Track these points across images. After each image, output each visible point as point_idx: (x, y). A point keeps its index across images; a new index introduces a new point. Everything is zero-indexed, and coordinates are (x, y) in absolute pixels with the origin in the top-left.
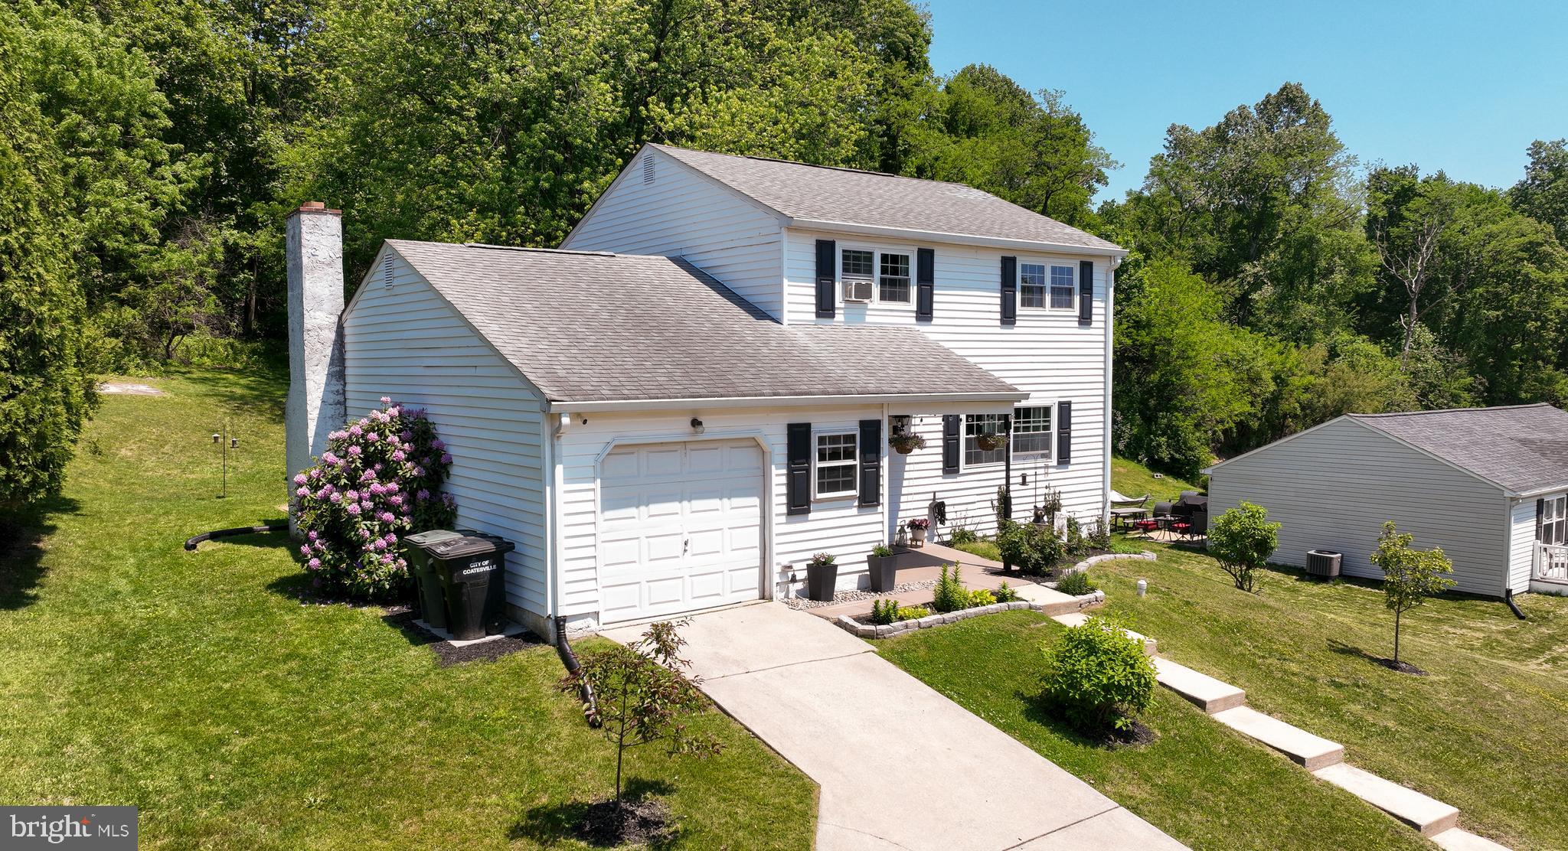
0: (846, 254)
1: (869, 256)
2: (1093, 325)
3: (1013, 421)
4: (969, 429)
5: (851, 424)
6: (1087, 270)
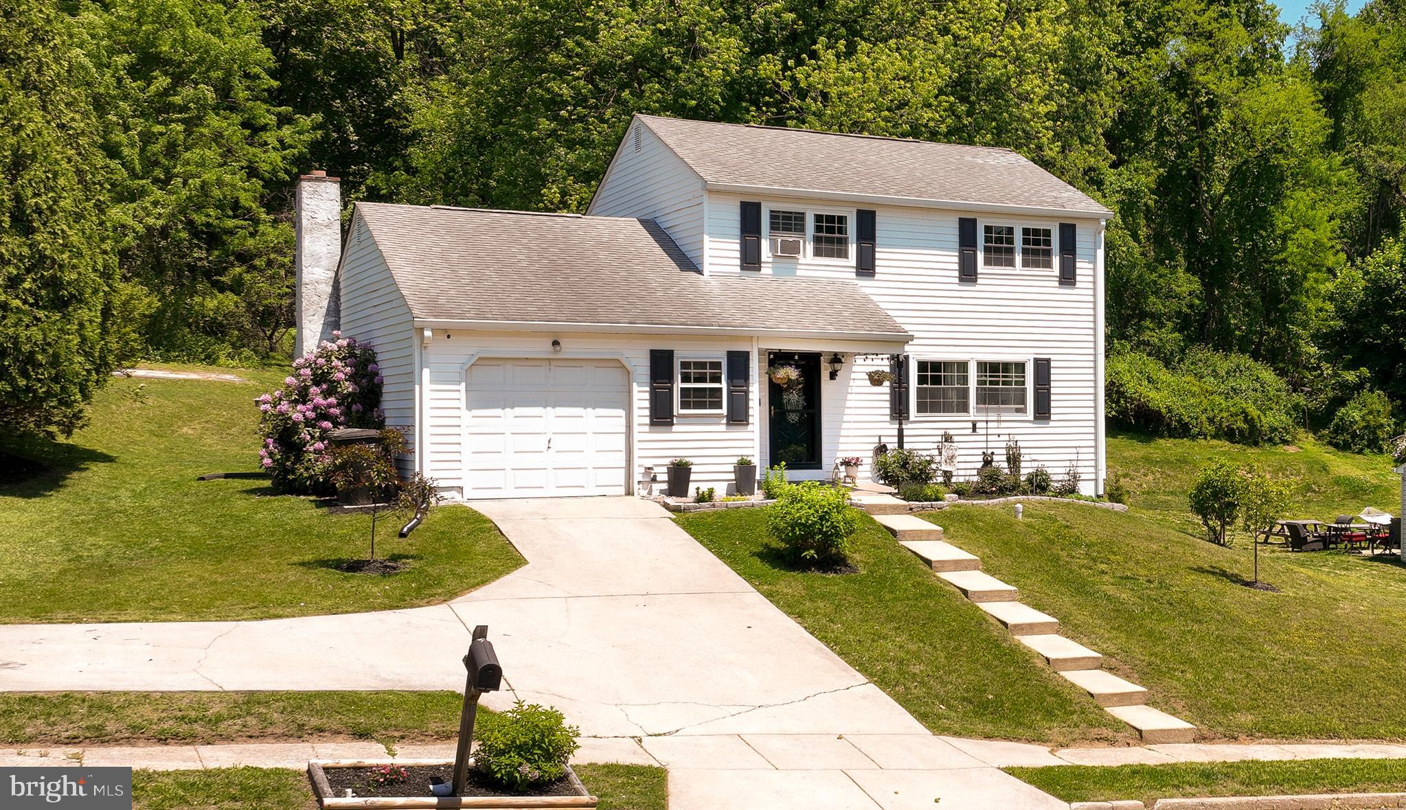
0: (774, 215)
1: (801, 217)
2: (1078, 285)
3: (976, 374)
4: (922, 380)
5: (719, 354)
6: (1068, 232)
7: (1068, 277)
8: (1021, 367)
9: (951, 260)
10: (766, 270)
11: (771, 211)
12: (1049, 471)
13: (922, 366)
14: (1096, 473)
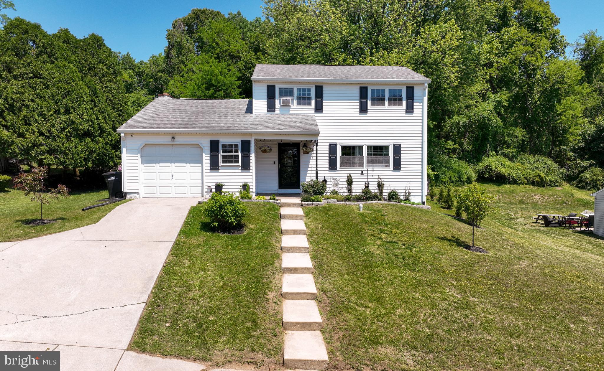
0: (281, 90)
1: (291, 90)
2: (414, 112)
3: (367, 151)
4: (343, 154)
5: (237, 141)
6: (410, 90)
7: (410, 109)
8: (387, 148)
9: (356, 104)
10: (277, 111)
11: (280, 88)
12: (398, 191)
13: (343, 148)
14: (422, 192)
